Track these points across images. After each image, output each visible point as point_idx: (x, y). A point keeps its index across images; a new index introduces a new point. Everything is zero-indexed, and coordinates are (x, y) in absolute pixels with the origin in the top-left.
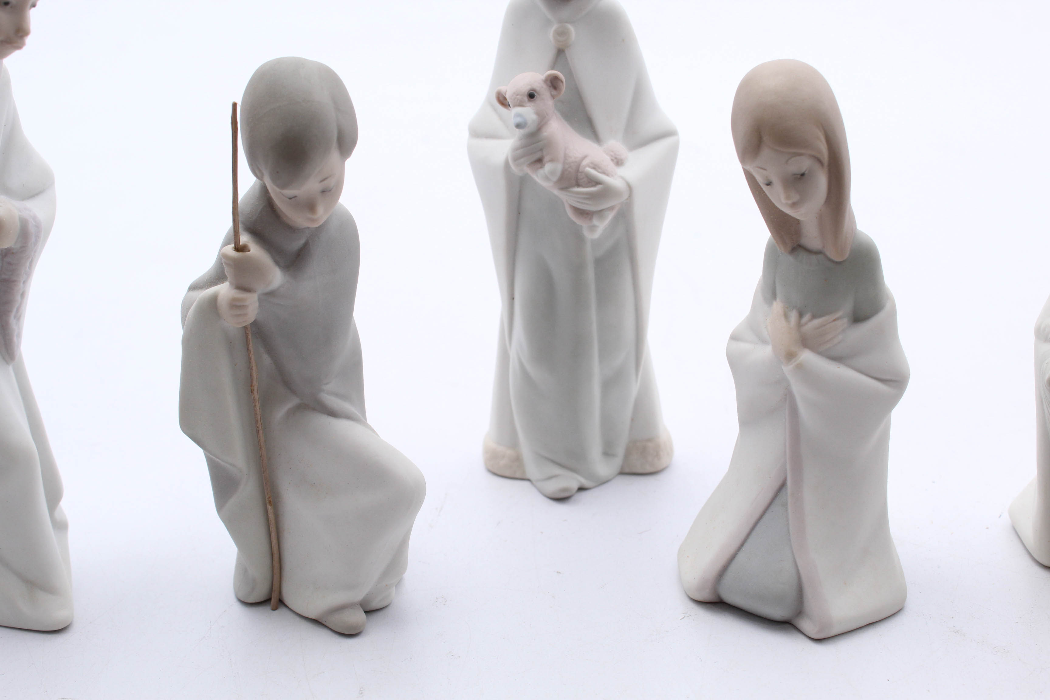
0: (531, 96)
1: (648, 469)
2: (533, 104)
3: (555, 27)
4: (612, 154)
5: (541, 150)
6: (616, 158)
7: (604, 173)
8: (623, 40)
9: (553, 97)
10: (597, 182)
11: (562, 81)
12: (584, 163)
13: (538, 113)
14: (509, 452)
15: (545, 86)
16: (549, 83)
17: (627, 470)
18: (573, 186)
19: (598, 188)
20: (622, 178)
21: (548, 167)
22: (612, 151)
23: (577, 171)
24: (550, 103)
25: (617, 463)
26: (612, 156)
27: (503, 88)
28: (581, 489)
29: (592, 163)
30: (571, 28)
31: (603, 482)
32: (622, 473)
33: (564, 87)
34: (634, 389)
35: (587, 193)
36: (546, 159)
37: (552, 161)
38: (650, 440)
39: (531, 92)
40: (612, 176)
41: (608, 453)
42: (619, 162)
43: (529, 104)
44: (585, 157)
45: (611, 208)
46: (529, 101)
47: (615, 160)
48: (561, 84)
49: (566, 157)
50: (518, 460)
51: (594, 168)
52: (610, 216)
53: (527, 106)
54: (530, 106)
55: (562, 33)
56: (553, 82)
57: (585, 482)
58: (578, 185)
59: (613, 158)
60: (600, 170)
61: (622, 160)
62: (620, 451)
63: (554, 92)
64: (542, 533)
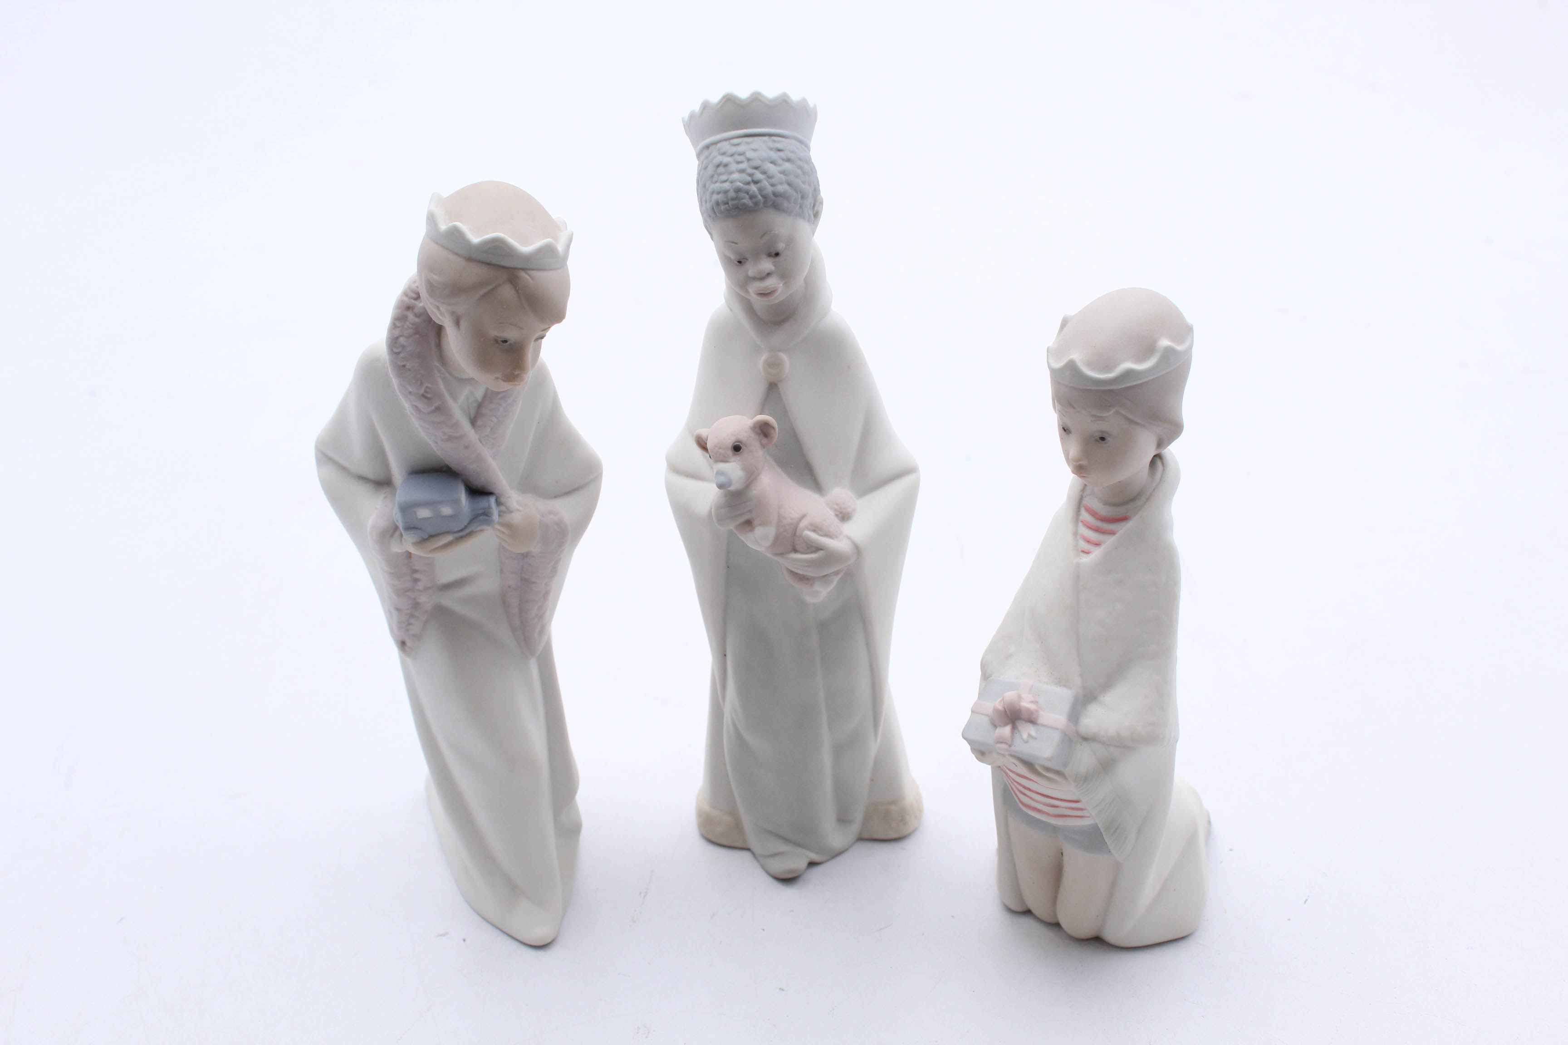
0: (737, 448)
1: (892, 835)
2: (738, 459)
3: (765, 356)
4: (836, 507)
5: (750, 511)
6: (841, 513)
7: (826, 535)
8: (849, 367)
9: (763, 446)
10: (817, 548)
11: (774, 428)
12: (803, 524)
13: (745, 469)
14: (727, 818)
15: (753, 435)
16: (759, 431)
17: (867, 836)
18: (790, 552)
19: (821, 553)
20: (849, 538)
21: (759, 531)
22: (837, 504)
23: (794, 534)
24: (760, 453)
25: (854, 829)
26: (836, 510)
27: (704, 432)
28: (812, 864)
29: (811, 525)
30: (784, 357)
31: (836, 854)
32: (861, 839)
33: (776, 435)
34: (873, 748)
35: (807, 561)
36: (755, 523)
37: (763, 524)
38: (894, 802)
39: (737, 445)
40: (837, 537)
41: (843, 820)
42: (844, 516)
43: (734, 458)
44: (803, 517)
45: (836, 573)
46: (734, 455)
47: (840, 515)
48: (773, 431)
49: (780, 517)
50: (738, 825)
51: (814, 531)
52: (836, 579)
53: (733, 462)
54: (735, 461)
55: (773, 364)
56: (763, 430)
57: (814, 857)
58: (795, 551)
59: (838, 513)
60: (821, 533)
61: (848, 514)
62: (858, 817)
63: (765, 441)
64: (763, 930)
